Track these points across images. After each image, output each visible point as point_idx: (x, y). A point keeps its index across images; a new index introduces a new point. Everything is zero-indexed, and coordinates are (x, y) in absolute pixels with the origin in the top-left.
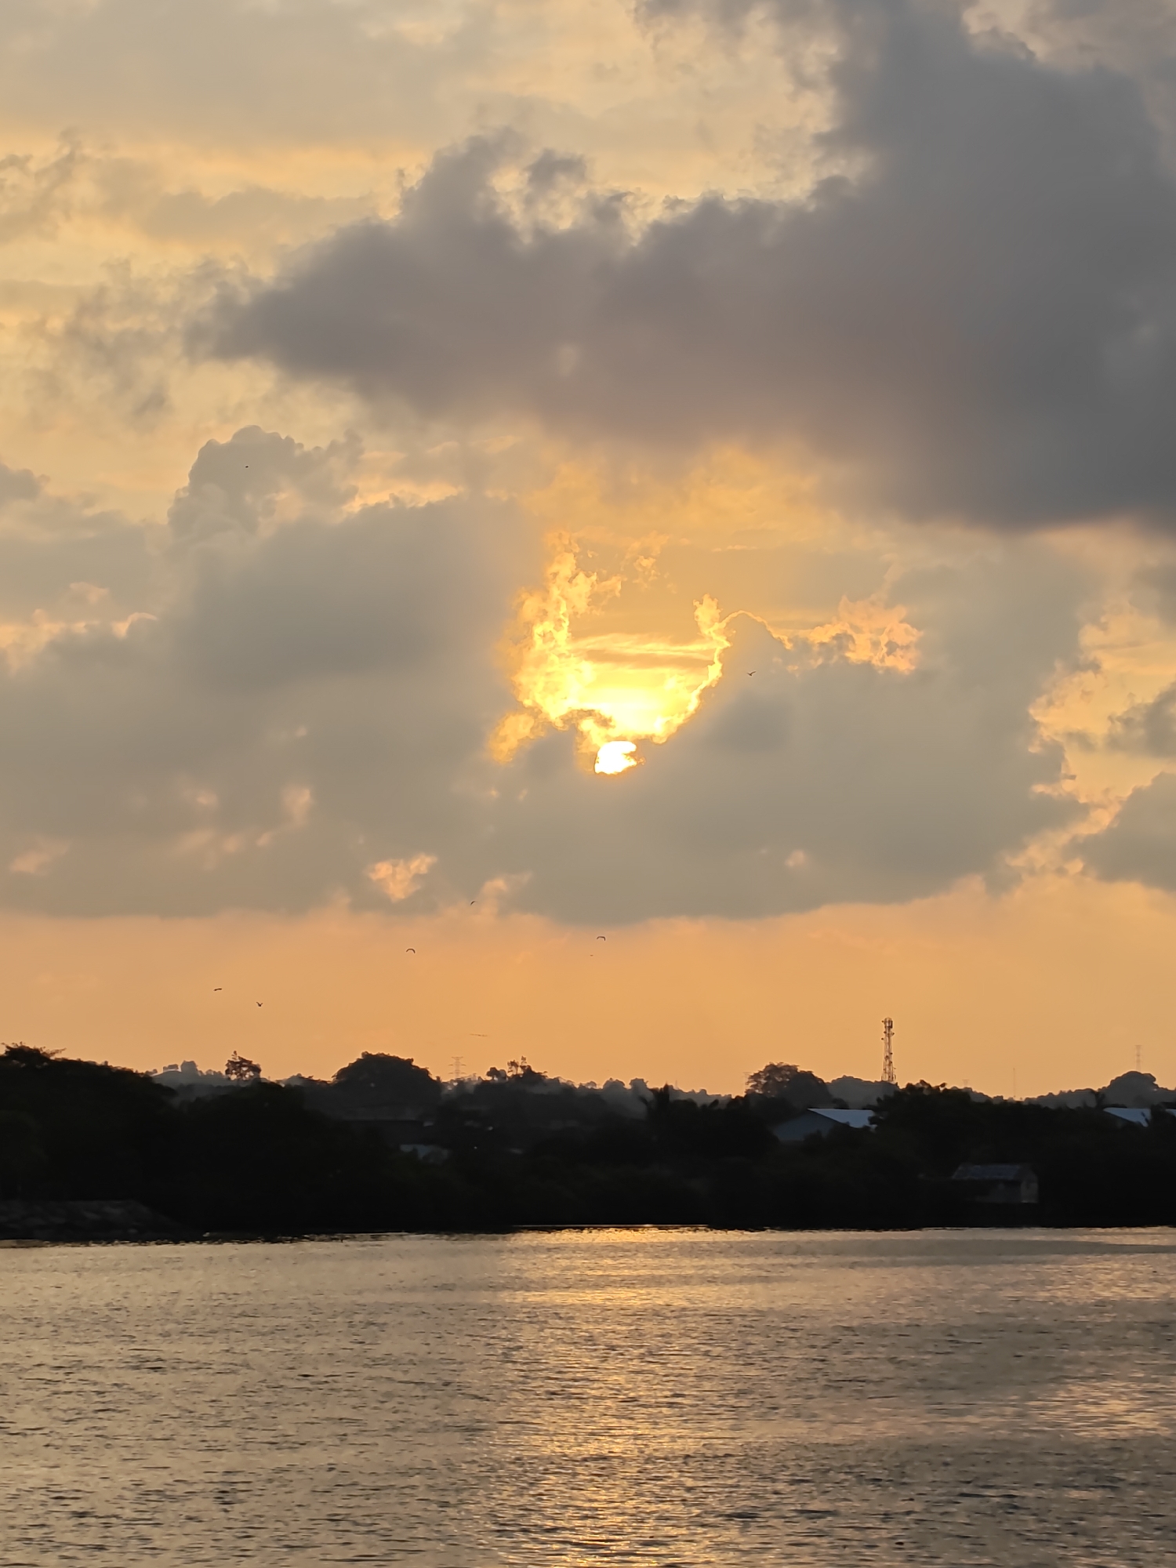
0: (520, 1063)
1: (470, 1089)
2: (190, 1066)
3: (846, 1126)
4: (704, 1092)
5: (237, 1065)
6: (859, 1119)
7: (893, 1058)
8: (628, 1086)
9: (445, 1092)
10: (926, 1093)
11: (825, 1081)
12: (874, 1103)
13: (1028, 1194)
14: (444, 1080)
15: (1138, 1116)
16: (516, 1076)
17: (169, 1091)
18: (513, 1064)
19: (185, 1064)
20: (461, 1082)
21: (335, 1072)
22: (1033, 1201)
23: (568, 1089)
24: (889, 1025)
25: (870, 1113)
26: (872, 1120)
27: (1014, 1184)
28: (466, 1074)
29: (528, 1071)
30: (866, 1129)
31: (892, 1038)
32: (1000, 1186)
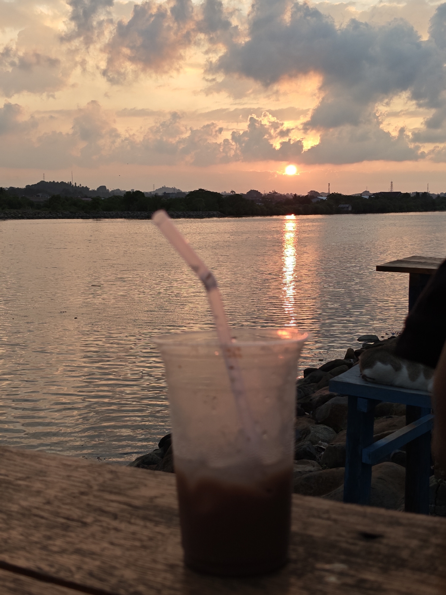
1: (266, 195)
2: (225, 192)
3: (323, 199)
4: (301, 195)
5: (232, 192)
7: (330, 189)
8: (290, 194)
9: (263, 195)
10: (335, 194)
11: (320, 193)
12: (327, 196)
14: (263, 193)
15: (367, 197)
16: (273, 193)
17: (223, 195)
18: (273, 191)
19: (224, 192)
20: (265, 194)
21: (247, 192)
22: (351, 210)
23: (281, 195)
24: (329, 184)
25: (326, 197)
26: (326, 198)
27: (348, 207)
28: (266, 193)
29: (275, 192)
30: (326, 200)
31: (330, 186)
32: (346, 208)
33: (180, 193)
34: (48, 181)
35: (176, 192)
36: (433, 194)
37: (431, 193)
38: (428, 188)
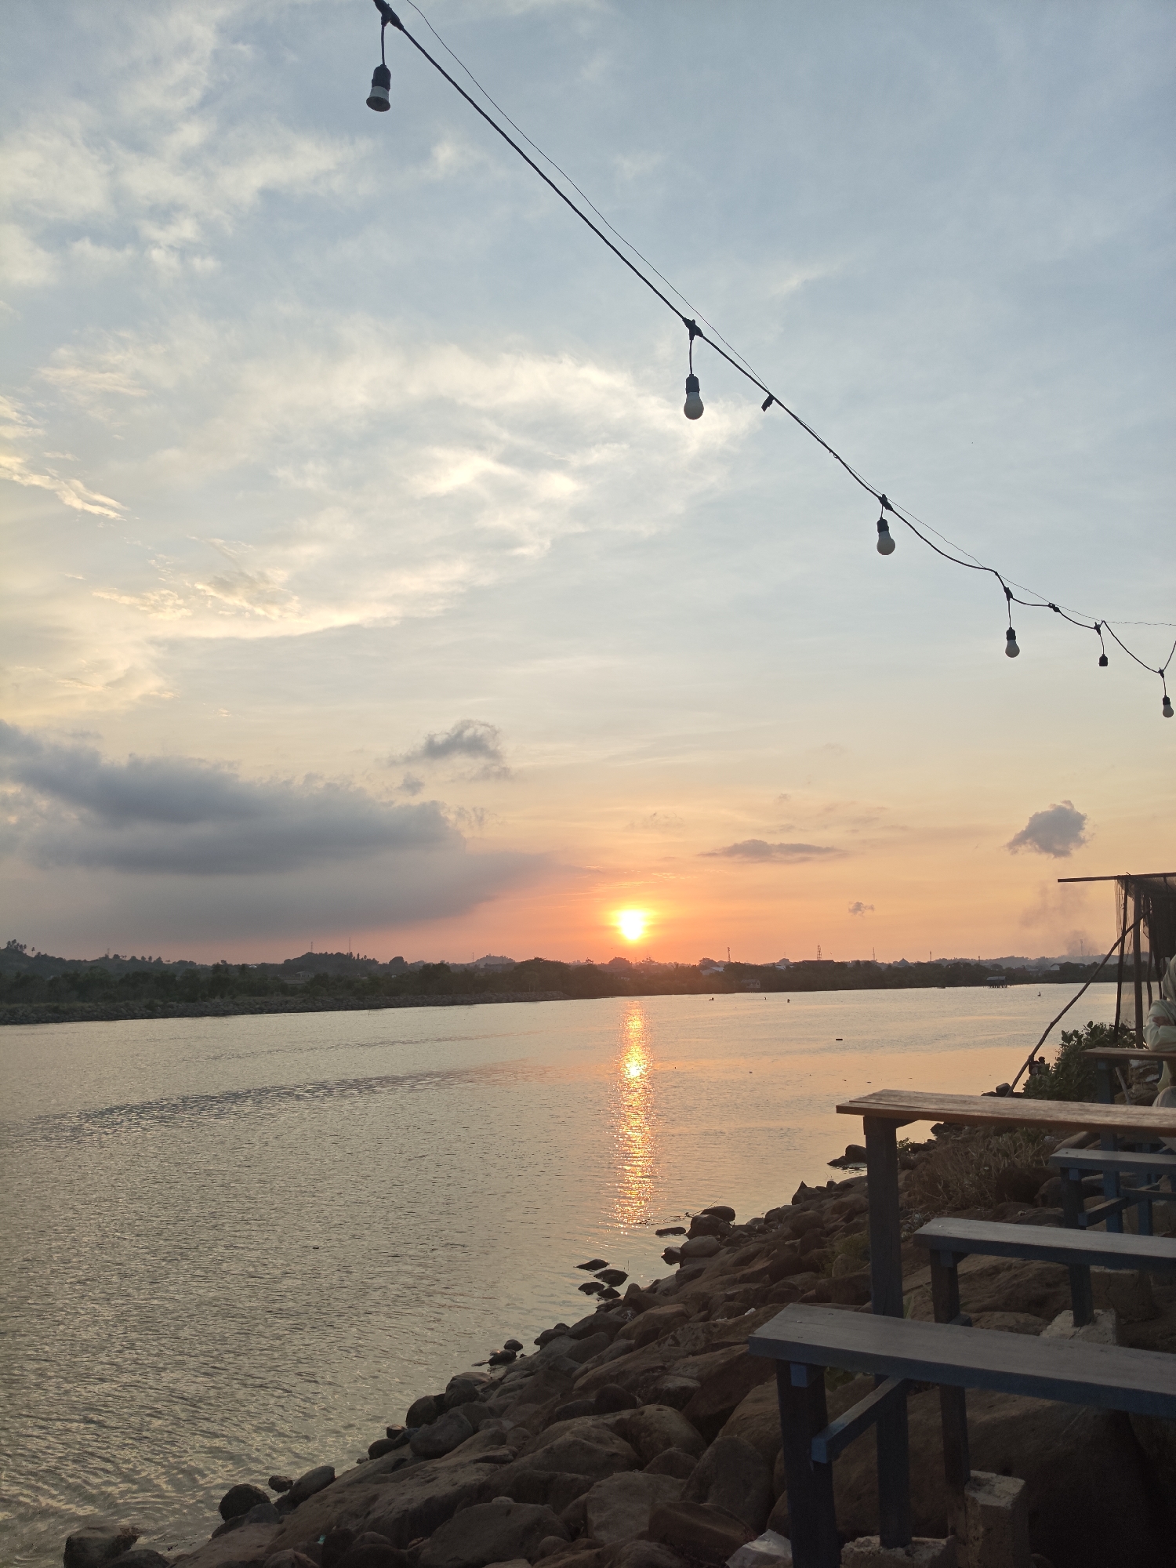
6: (721, 969)
13: (758, 986)
15: (783, 967)
16: (649, 962)
18: (648, 959)
19: (577, 961)
20: (637, 963)
21: (609, 962)
23: (660, 964)
25: (723, 969)
27: (756, 983)
30: (723, 972)
31: (730, 952)
32: (751, 983)
33: (511, 963)
34: (318, 953)
35: (505, 963)
36: (883, 963)
37: (879, 961)
38: (874, 955)
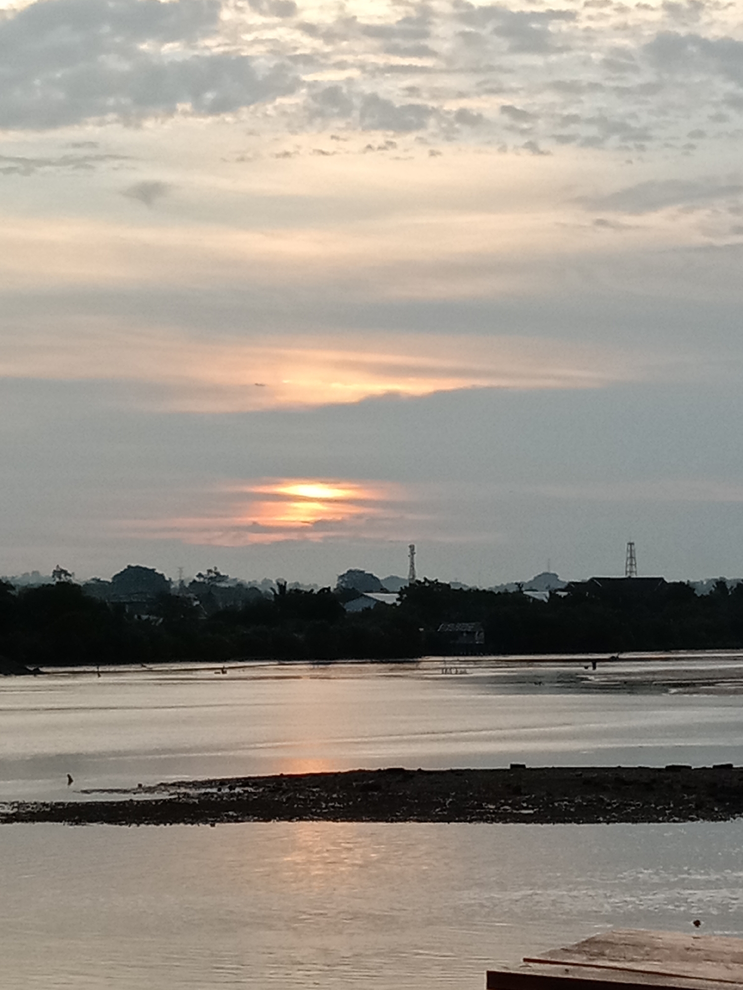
0: (213, 570)
1: (187, 584)
3: (383, 603)
5: (59, 572)
6: (391, 599)
7: (414, 567)
9: (173, 586)
10: (427, 584)
11: (381, 578)
12: (399, 590)
13: (479, 639)
14: (173, 580)
15: (543, 595)
16: (211, 578)
17: (13, 588)
18: (210, 571)
19: (34, 573)
20: (182, 581)
21: (112, 575)
22: (482, 642)
23: (240, 585)
24: (412, 548)
25: (398, 596)
26: (398, 600)
27: (471, 634)
28: (184, 577)
29: (217, 574)
30: (395, 604)
31: (415, 556)
32: (465, 635)
